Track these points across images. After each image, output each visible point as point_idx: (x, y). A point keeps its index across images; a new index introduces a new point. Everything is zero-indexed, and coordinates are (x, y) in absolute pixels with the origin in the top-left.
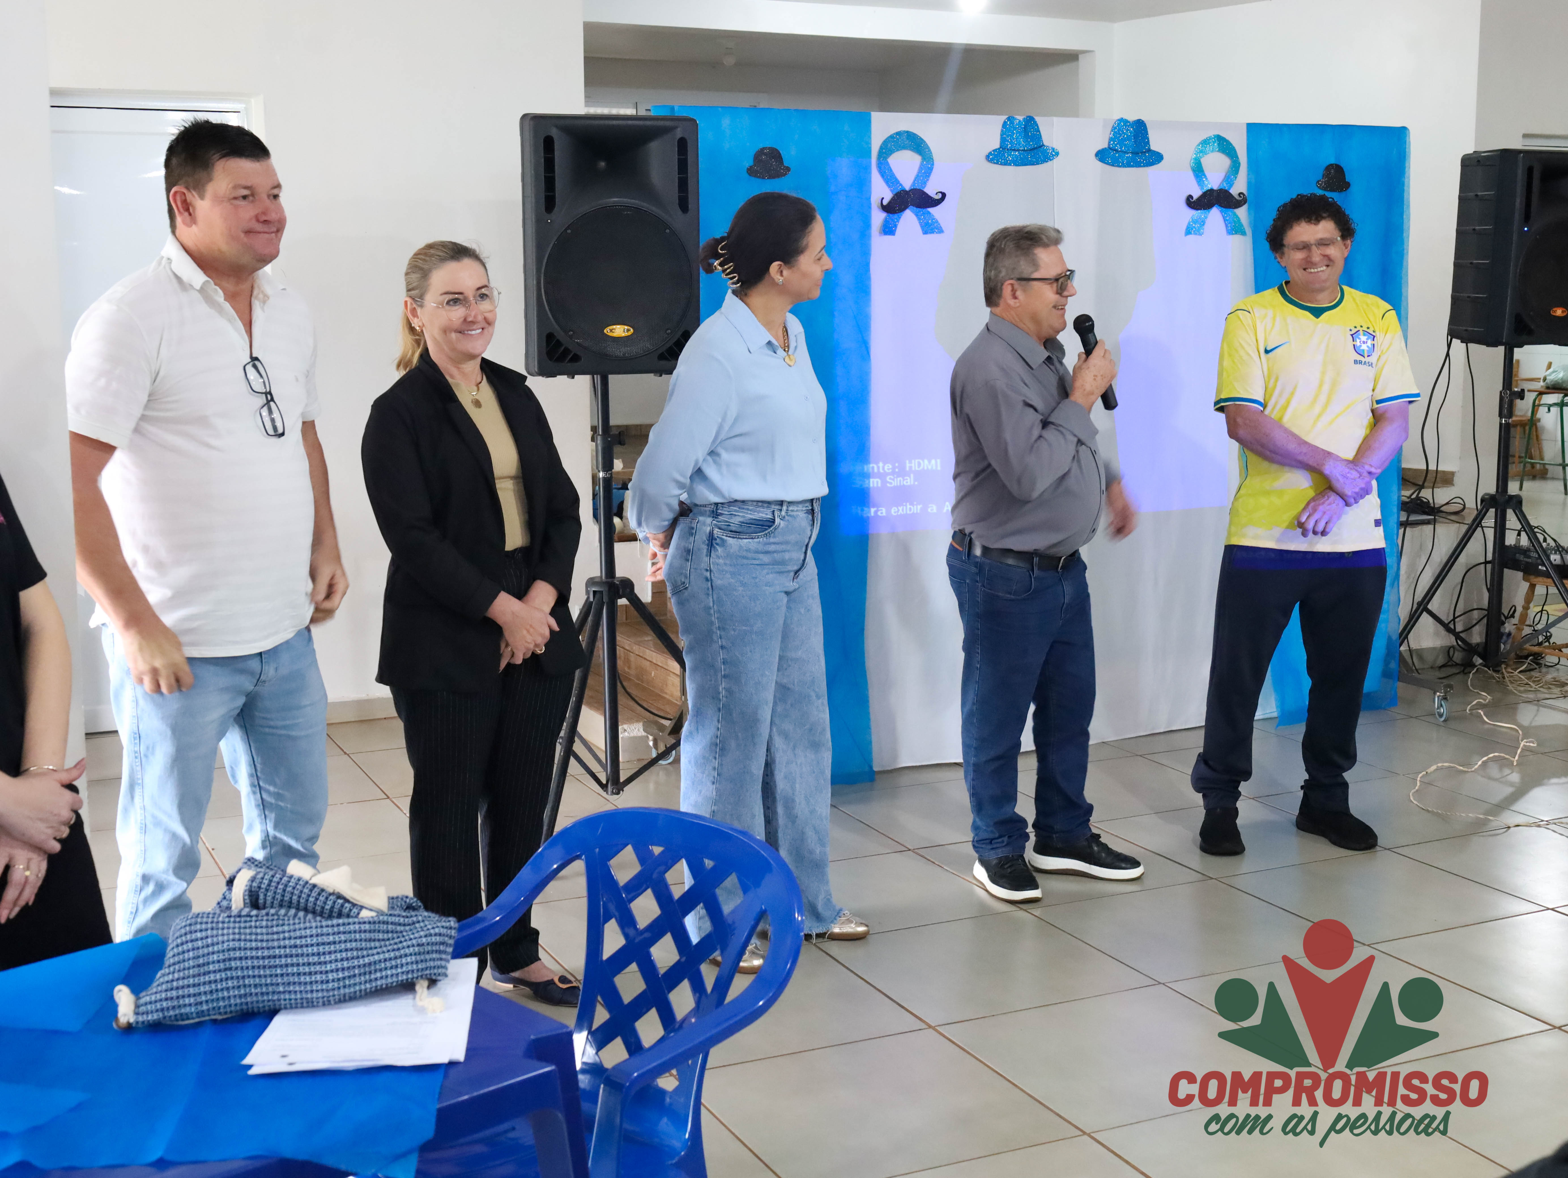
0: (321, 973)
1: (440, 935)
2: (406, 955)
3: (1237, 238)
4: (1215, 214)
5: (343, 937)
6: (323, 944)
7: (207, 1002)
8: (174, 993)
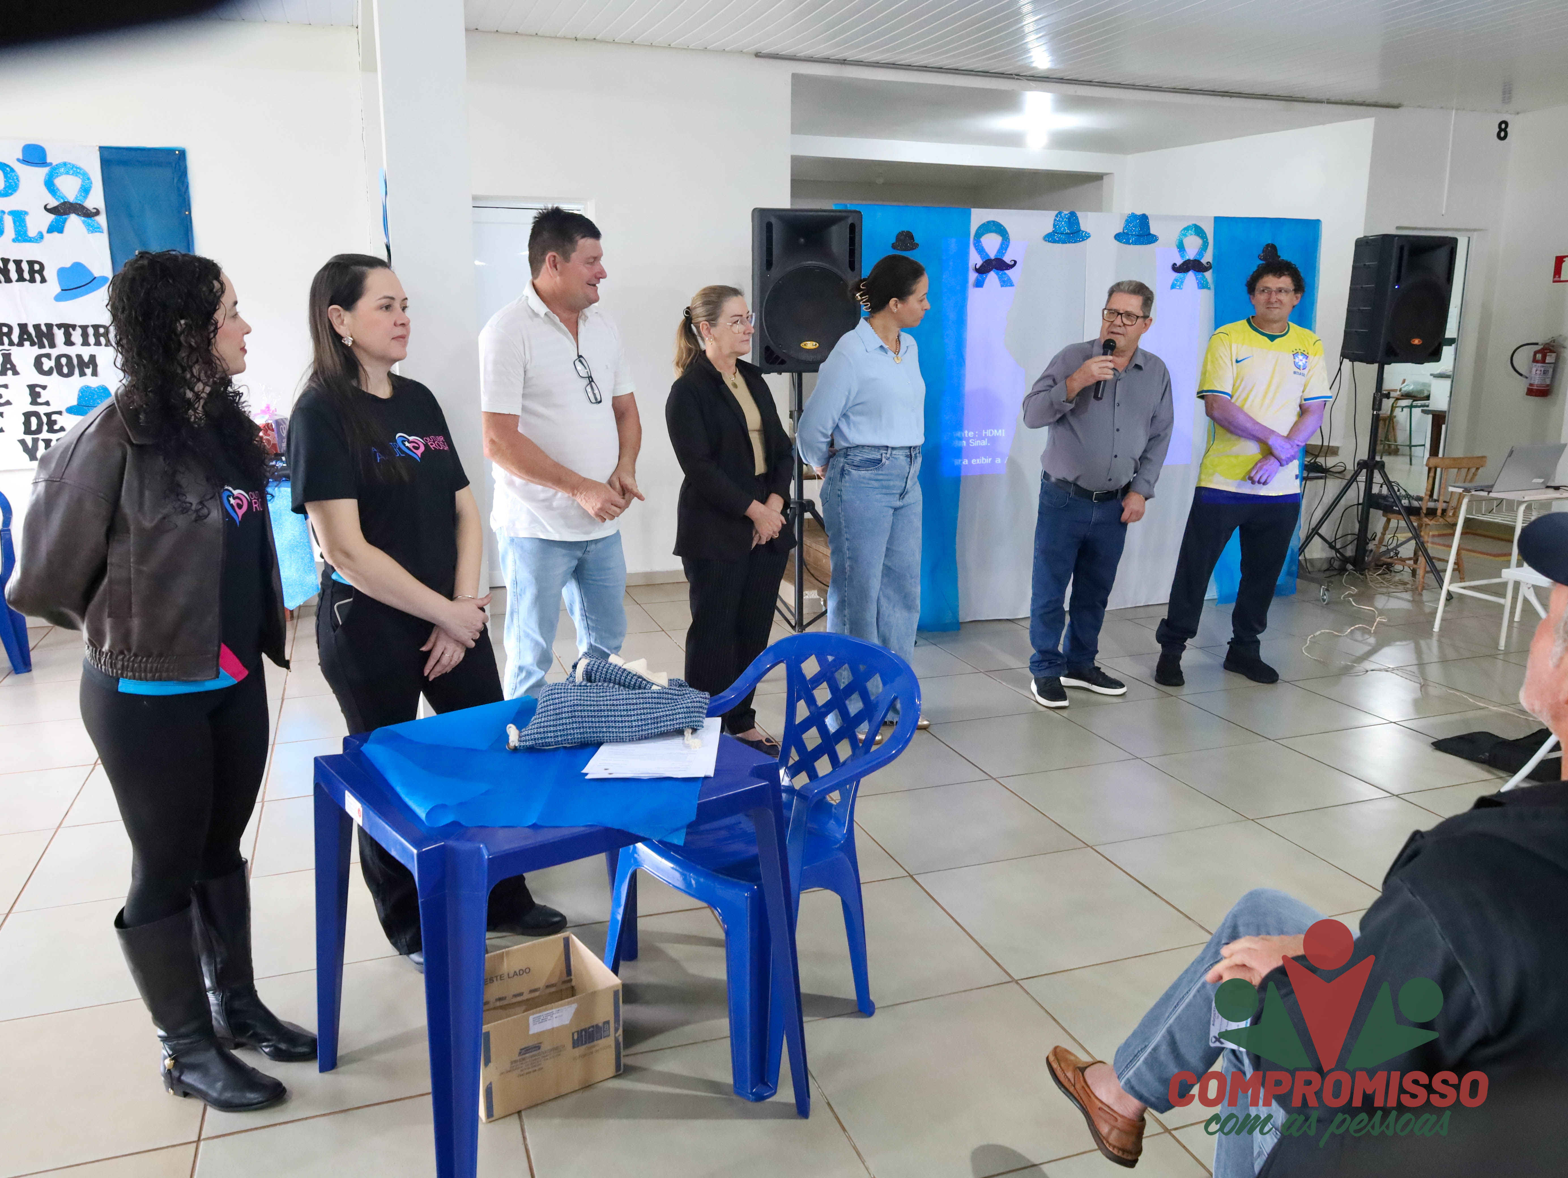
0: (628, 721)
1: (700, 702)
2: (679, 713)
3: (1205, 291)
4: (1191, 277)
5: (642, 701)
6: (630, 704)
7: (561, 736)
8: (542, 730)
